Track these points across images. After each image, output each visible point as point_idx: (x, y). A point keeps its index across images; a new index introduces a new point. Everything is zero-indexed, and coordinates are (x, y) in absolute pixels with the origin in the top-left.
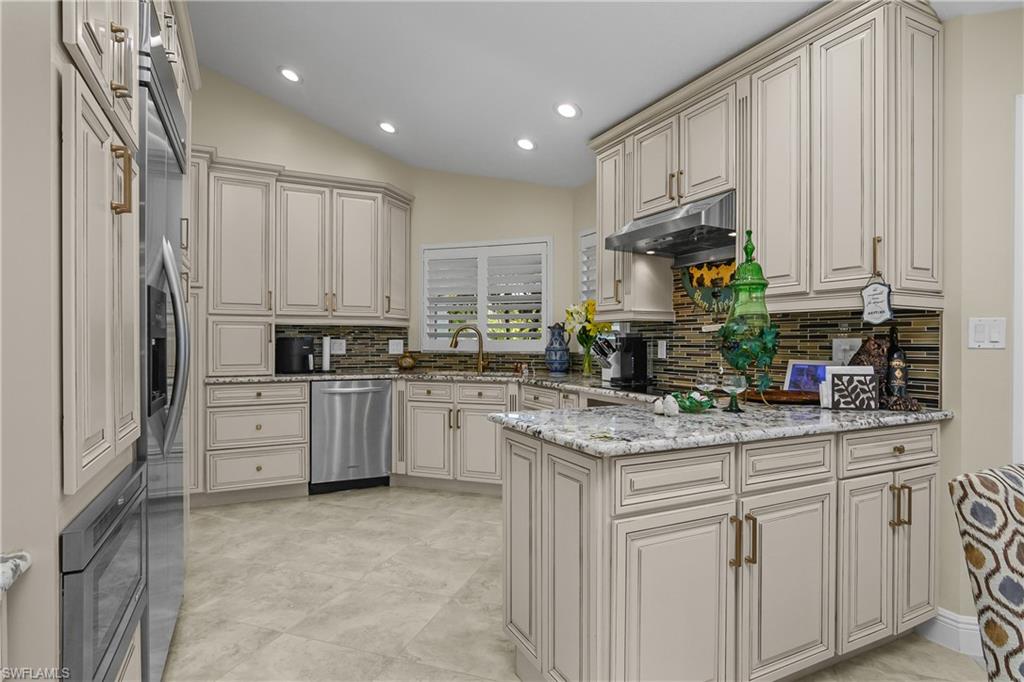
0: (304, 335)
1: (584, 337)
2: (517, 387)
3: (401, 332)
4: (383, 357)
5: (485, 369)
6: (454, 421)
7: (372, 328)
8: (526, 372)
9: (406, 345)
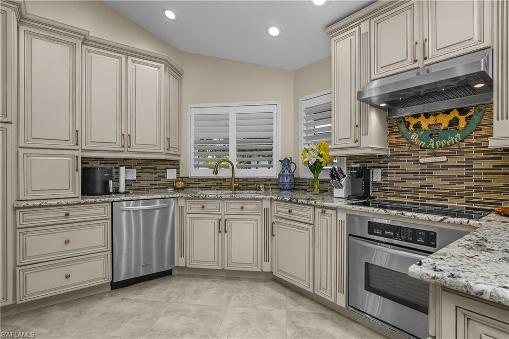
0: (103, 166)
2: (269, 202)
3: (175, 164)
4: (163, 181)
6: (222, 228)
7: (155, 160)
9: (178, 173)
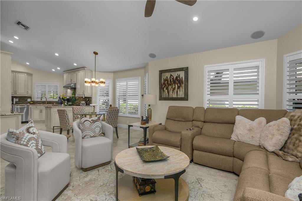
1: (63, 98)
3: (30, 98)
4: (26, 102)
5: (47, 104)
6: (41, 111)
7: (24, 97)
8: (55, 104)
9: (31, 100)
